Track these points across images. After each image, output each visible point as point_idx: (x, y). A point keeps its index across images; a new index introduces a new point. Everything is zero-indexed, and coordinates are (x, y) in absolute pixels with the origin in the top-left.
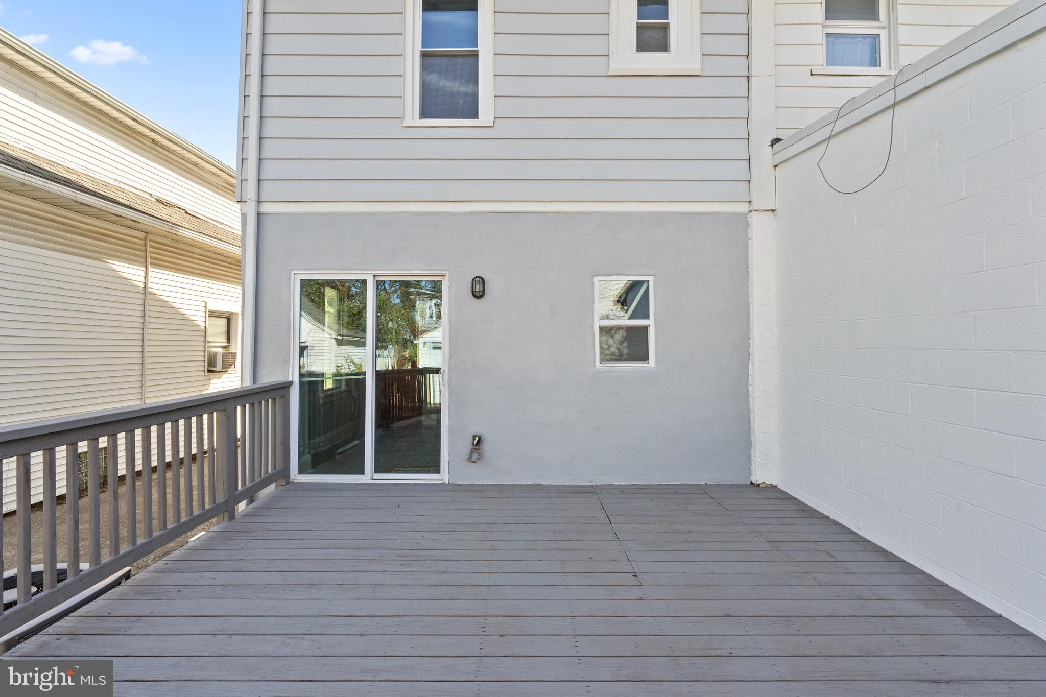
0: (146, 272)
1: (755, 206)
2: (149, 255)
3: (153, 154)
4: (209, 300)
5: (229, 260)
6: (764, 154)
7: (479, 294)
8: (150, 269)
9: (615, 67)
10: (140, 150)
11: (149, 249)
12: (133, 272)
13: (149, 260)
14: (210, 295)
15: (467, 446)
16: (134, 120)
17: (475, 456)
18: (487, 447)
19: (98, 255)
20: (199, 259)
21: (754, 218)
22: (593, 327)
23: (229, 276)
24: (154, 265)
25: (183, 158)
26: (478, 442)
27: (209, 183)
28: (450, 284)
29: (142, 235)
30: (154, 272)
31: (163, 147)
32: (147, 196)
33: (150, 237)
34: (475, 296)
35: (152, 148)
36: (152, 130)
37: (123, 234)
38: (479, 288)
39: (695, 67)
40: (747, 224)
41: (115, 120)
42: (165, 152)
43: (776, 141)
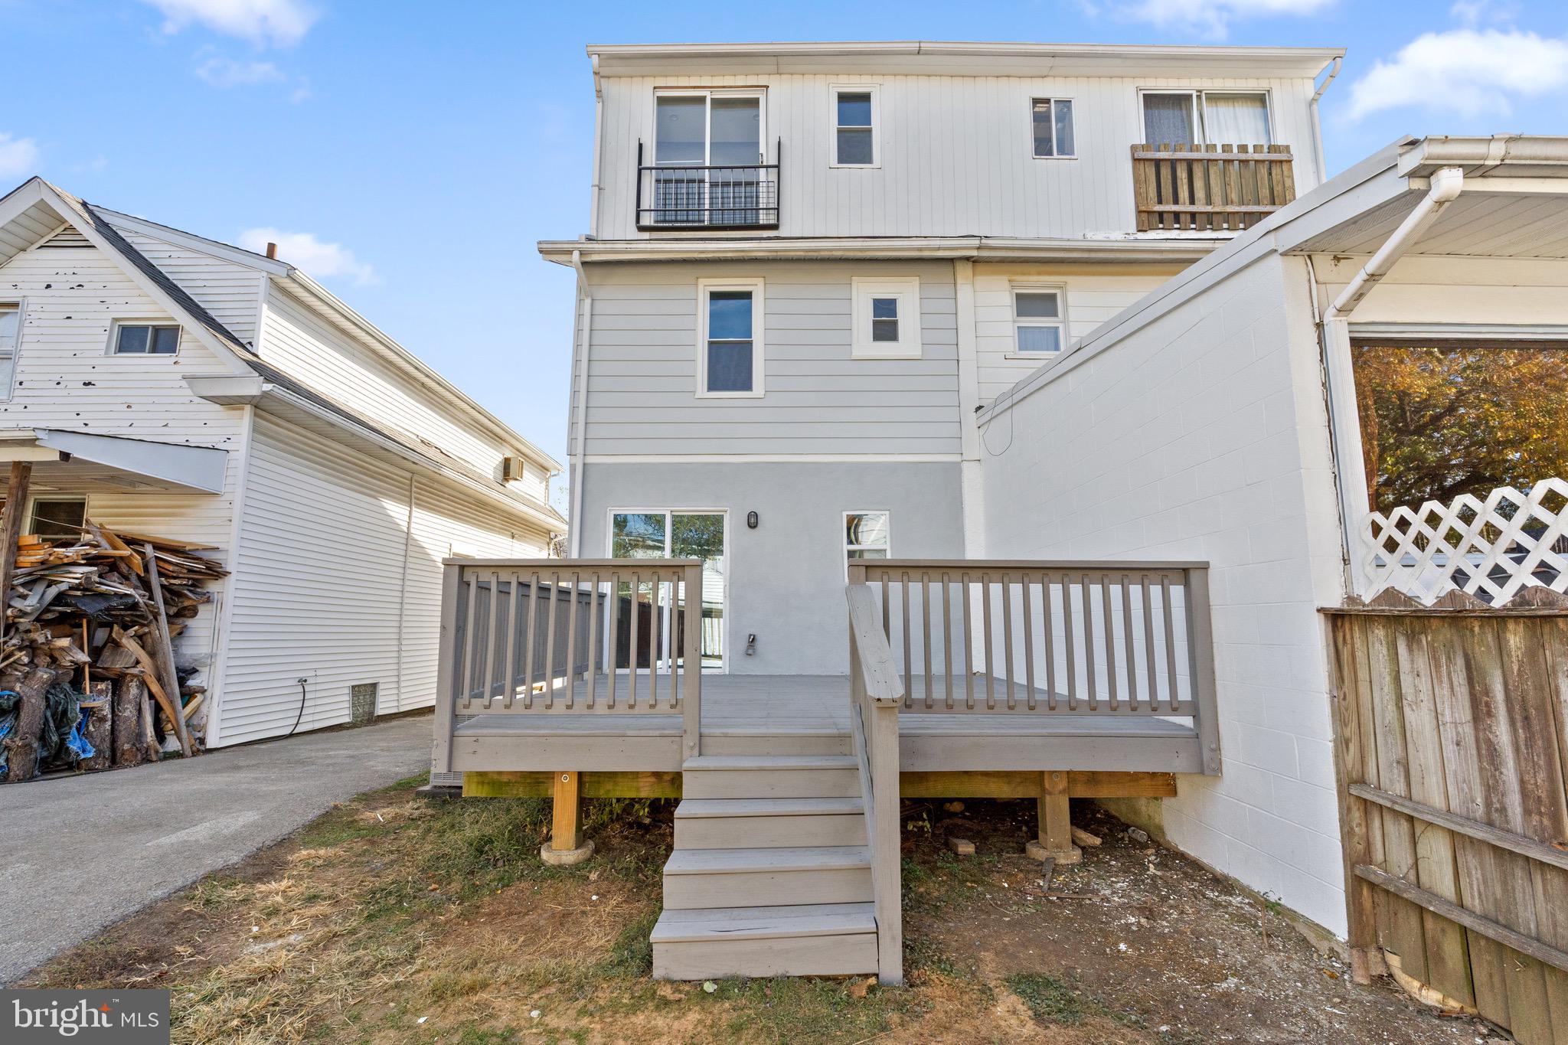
0: (410, 512)
1: (965, 457)
2: (414, 495)
3: (422, 397)
4: (454, 543)
5: (471, 500)
6: (971, 418)
7: (753, 525)
8: (414, 509)
9: (856, 353)
10: (413, 395)
11: (414, 489)
12: (397, 511)
13: (413, 500)
14: (455, 537)
15: (743, 644)
16: (416, 368)
17: (750, 652)
18: (759, 645)
19: (376, 493)
20: (448, 499)
21: (965, 465)
22: (842, 550)
23: (468, 517)
24: (418, 505)
25: (442, 398)
26: (753, 640)
27: (459, 421)
28: (731, 517)
29: (408, 475)
30: (417, 513)
31: (429, 389)
32: (415, 437)
33: (416, 477)
34: (750, 526)
35: (420, 391)
36: (427, 376)
37: (397, 475)
38: (753, 520)
39: (917, 352)
40: (960, 471)
41: (399, 368)
42: (430, 394)
43: (980, 408)
